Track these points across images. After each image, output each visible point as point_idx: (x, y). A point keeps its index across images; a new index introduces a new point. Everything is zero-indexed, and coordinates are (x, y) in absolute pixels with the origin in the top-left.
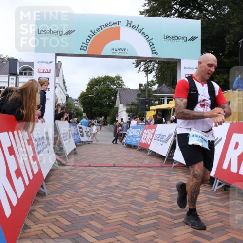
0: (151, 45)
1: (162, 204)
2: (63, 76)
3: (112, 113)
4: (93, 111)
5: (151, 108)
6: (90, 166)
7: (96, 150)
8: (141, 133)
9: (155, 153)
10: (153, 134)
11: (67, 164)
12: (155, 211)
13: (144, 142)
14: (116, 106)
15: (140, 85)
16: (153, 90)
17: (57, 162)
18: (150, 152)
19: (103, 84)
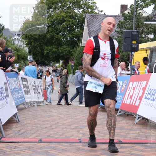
3: (75, 55)
4: (45, 52)
5: (141, 46)
6: (40, 142)
7: (50, 116)
8: (123, 88)
9: (147, 119)
10: (144, 89)
11: (3, 140)
13: (128, 103)
14: (83, 44)
15: (124, 7)
16: (145, 15)
18: (139, 118)
19: (60, 7)
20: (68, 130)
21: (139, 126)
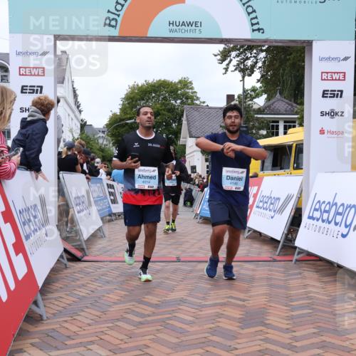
0: (251, 12)
1: (273, 335)
2: (73, 82)
9: (260, 234)
10: (255, 196)
11: (85, 258)
12: (258, 348)
14: (181, 141)
15: (230, 98)
16: (255, 107)
17: (65, 255)
18: (249, 231)
19: (153, 97)
20: (164, 246)
21: (250, 240)
